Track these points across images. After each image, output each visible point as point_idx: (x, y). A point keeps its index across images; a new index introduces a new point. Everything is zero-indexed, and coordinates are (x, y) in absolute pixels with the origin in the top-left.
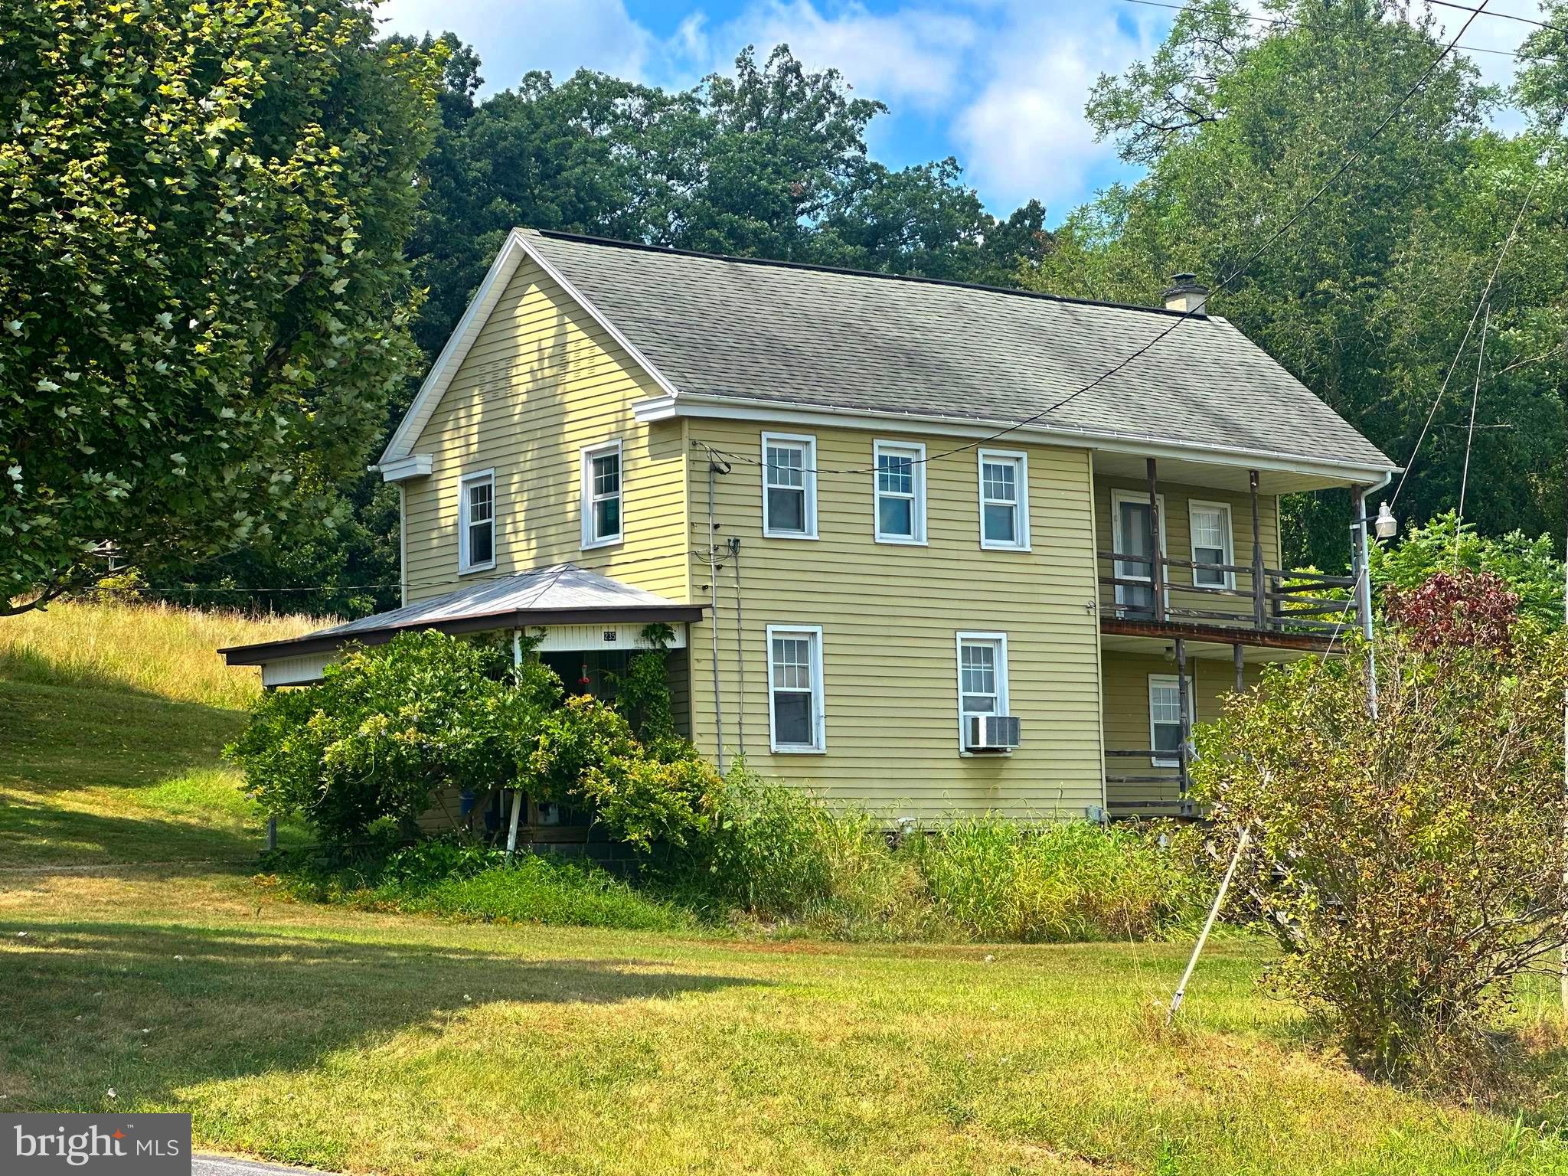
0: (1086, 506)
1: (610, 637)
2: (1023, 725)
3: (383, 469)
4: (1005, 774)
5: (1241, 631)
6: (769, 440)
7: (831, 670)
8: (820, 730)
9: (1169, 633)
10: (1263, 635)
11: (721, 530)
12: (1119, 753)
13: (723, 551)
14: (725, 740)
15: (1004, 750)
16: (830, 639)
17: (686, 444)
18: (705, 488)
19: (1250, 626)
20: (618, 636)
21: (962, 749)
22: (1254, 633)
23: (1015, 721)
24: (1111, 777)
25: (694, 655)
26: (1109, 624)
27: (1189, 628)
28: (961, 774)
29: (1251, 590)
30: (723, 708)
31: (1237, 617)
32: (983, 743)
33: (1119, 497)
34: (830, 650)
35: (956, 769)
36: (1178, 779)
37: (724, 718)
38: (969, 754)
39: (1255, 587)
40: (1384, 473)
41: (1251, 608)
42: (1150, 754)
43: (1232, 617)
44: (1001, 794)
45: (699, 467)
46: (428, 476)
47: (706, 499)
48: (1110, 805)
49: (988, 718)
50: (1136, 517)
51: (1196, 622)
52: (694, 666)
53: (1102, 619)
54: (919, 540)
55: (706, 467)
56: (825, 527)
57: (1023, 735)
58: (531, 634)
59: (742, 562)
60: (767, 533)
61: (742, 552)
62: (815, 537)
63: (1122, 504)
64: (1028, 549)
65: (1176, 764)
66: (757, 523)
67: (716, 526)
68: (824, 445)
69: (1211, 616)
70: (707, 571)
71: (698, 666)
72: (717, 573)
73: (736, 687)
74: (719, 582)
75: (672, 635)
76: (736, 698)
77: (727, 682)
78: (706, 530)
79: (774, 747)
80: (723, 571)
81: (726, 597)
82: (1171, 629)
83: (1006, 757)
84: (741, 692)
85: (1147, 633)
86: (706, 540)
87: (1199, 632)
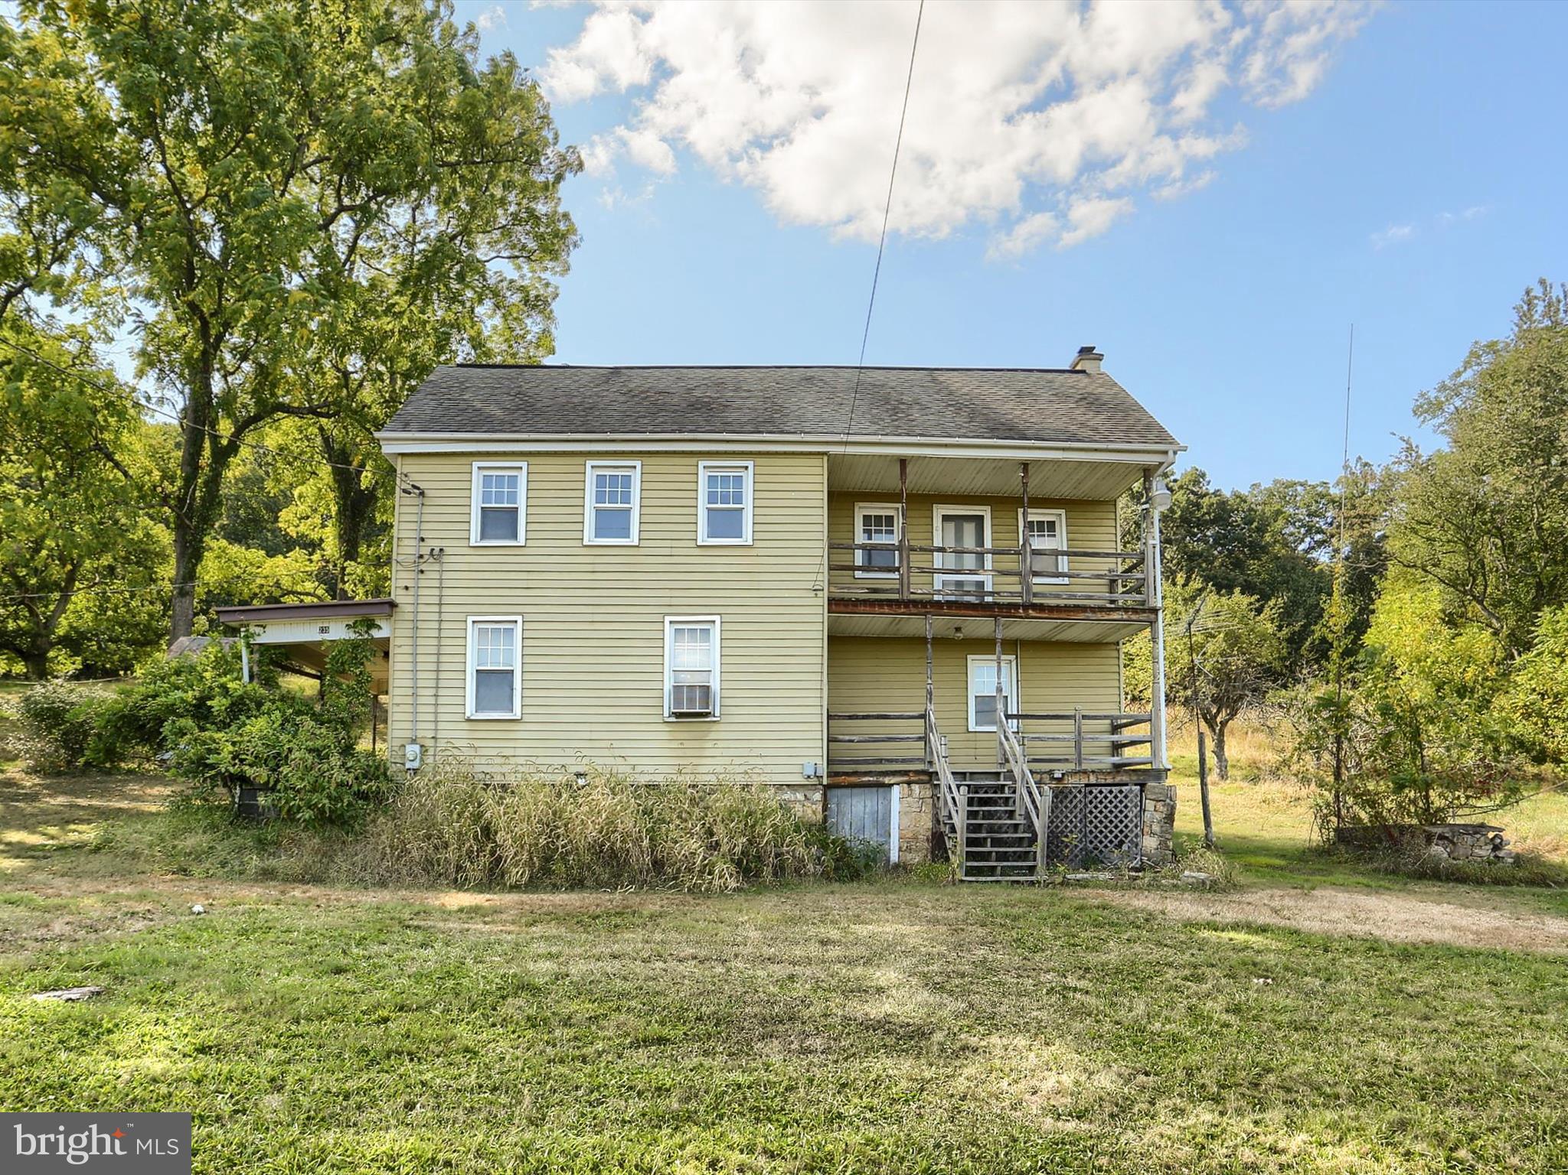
0: (819, 503)
1: (323, 630)
4: (712, 736)
6: (480, 468)
7: (528, 651)
8: (517, 700)
9: (914, 610)
11: (428, 542)
13: (427, 559)
14: (420, 708)
15: (712, 715)
16: (529, 626)
18: (414, 510)
19: (1012, 600)
20: (331, 629)
21: (665, 714)
25: (395, 642)
26: (843, 604)
28: (665, 736)
30: (420, 683)
31: (998, 593)
34: (529, 634)
35: (658, 731)
36: (920, 739)
37: (420, 691)
38: (674, 719)
43: (991, 593)
44: (711, 752)
47: (414, 518)
48: (830, 761)
51: (946, 598)
52: (394, 651)
53: (832, 600)
54: (633, 541)
56: (529, 535)
57: (733, 702)
59: (446, 567)
60: (474, 543)
61: (446, 559)
62: (524, 543)
64: (750, 542)
66: (464, 535)
67: (423, 539)
68: (534, 469)
70: (412, 575)
71: (397, 650)
72: (421, 576)
73: (433, 667)
74: (422, 583)
75: (379, 628)
76: (433, 675)
77: (426, 662)
78: (414, 543)
79: (468, 714)
80: (427, 575)
81: (429, 596)
82: (914, 607)
83: (714, 722)
84: (438, 671)
85: (887, 611)
86: (412, 551)
87: (949, 608)
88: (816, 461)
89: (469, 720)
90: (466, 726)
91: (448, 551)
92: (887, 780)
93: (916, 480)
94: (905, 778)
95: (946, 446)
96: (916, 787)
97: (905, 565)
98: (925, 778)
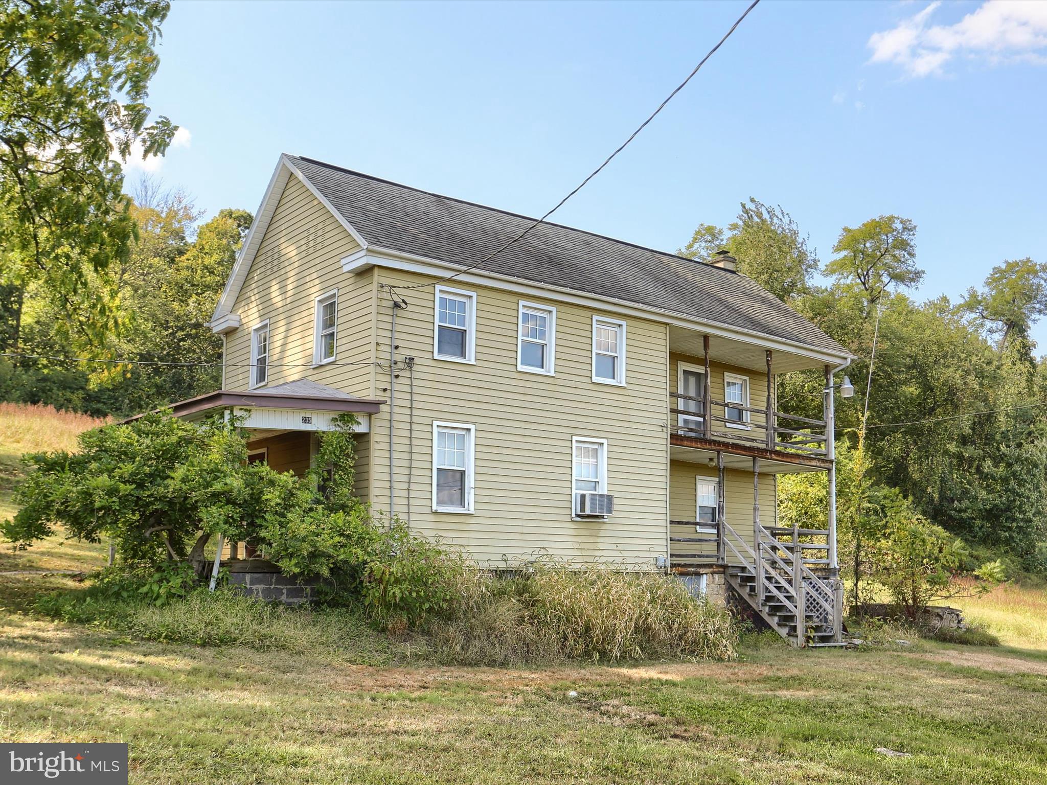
0: (663, 361)
1: (306, 420)
2: (615, 501)
3: (213, 325)
4: (602, 533)
5: (758, 449)
6: (441, 291)
7: (480, 456)
8: (470, 497)
9: (714, 447)
10: (771, 452)
11: (400, 350)
12: (679, 523)
13: (401, 365)
14: (396, 500)
15: (603, 517)
16: (480, 434)
17: (374, 286)
18: (389, 319)
19: (763, 446)
20: (314, 420)
21: (573, 515)
22: (765, 451)
23: (610, 497)
24: (673, 537)
25: (374, 438)
26: (675, 438)
27: (726, 445)
28: (572, 532)
29: (765, 424)
30: (395, 478)
31: (755, 440)
32: (588, 512)
33: (683, 366)
34: (480, 441)
35: (568, 528)
36: (716, 540)
37: (396, 485)
38: (579, 519)
39: (767, 423)
40: (845, 359)
41: (764, 436)
42: (697, 524)
43: (753, 440)
44: (601, 546)
45: (385, 303)
46: (237, 328)
47: (389, 327)
48: (672, 556)
49: (592, 495)
50: (692, 380)
51: (731, 441)
52: (373, 446)
53: (671, 435)
54: (549, 372)
55: (391, 304)
56: (480, 356)
57: (615, 507)
58: (237, 413)
59: (415, 375)
60: (436, 356)
61: (415, 368)
62: (473, 362)
63: (685, 372)
64: (624, 384)
65: (715, 531)
66: (429, 348)
67: (397, 347)
68: (482, 300)
69: (740, 438)
70: (388, 379)
71: (377, 446)
72: (395, 380)
73: (406, 464)
74: (396, 387)
75: (359, 423)
76: (406, 471)
77: (400, 459)
78: (388, 349)
79: (434, 508)
80: (400, 380)
81: (402, 399)
82: (715, 445)
83: (604, 522)
84: (410, 467)
85: (699, 446)
86: (388, 356)
87: (732, 448)
88: (661, 329)
89: (436, 513)
90: (432, 518)
91: (416, 361)
92: (702, 571)
93: (714, 352)
94: (711, 570)
95: (737, 332)
96: (716, 576)
97: (708, 414)
98: (721, 570)
